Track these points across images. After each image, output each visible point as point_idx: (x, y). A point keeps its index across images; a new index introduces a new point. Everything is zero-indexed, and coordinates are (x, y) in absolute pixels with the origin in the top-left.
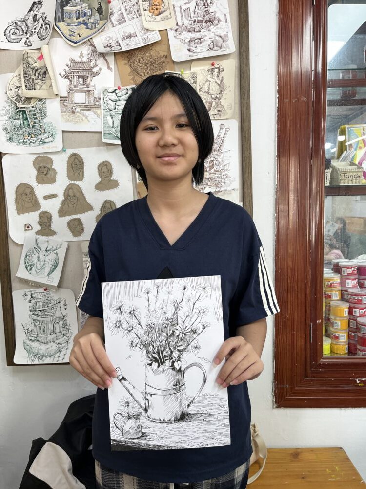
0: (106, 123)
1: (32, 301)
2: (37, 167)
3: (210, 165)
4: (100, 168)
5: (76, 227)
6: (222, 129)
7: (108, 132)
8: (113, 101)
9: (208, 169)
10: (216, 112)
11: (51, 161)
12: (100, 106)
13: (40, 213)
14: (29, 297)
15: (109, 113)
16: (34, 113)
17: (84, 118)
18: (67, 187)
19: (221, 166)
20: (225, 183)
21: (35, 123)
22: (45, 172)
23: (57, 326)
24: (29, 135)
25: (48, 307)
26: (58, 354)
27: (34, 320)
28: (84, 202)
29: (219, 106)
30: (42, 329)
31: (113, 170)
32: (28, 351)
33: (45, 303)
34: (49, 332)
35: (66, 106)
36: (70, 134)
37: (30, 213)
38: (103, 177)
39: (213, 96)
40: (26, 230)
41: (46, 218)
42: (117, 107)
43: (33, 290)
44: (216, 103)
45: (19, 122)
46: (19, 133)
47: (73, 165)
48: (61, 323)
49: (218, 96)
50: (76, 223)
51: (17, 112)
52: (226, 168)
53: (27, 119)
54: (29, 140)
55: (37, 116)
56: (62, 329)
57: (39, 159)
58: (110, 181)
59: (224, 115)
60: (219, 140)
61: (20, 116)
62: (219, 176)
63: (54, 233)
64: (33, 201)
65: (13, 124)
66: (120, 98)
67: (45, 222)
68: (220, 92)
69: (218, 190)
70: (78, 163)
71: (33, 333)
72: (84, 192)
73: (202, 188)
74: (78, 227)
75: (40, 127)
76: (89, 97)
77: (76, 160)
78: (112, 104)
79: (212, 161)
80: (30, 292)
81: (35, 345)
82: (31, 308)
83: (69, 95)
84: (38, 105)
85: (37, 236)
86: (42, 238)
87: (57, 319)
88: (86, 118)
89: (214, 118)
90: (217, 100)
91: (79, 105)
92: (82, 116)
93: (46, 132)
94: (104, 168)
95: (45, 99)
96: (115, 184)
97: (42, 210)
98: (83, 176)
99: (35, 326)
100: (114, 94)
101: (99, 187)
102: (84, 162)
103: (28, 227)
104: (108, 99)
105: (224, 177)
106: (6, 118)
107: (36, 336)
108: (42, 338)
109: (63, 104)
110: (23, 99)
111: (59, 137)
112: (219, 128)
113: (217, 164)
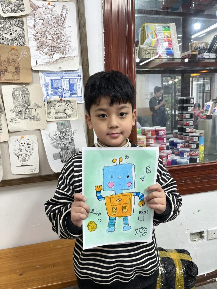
3: (57, 36)
6: (64, 9)
9: (55, 40)
19: (65, 38)
20: (68, 51)
52: (68, 39)
60: (62, 18)
62: (64, 45)
69: (63, 56)
73: (52, 54)
79: (58, 33)
89: (58, 1)
105: (68, 46)
112: (62, 9)
113: (62, 36)
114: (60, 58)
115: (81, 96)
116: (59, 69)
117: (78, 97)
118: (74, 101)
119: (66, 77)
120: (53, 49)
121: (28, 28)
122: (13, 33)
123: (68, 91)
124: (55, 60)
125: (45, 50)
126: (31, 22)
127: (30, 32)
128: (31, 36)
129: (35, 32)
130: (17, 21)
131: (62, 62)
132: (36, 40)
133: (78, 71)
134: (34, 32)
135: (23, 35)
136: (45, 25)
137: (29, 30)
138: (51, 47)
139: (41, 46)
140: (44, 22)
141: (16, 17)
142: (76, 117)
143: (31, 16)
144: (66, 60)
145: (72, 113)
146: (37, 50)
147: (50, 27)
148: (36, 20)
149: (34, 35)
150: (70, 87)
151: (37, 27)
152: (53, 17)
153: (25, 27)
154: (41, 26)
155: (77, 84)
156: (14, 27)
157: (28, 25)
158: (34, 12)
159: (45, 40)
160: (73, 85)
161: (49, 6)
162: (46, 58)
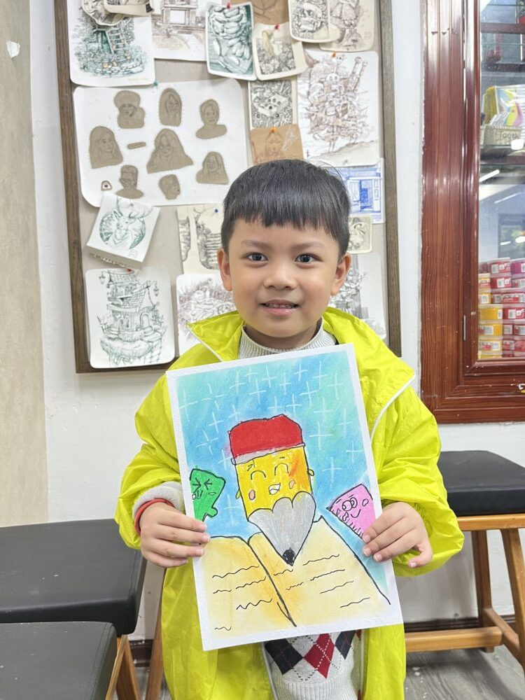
0: (212, 50)
1: (111, 286)
2: (120, 105)
3: (343, 109)
4: (203, 110)
5: (170, 187)
6: (358, 63)
7: (214, 61)
8: (220, 22)
9: (340, 115)
10: (350, 42)
11: (138, 97)
12: (204, 28)
13: (123, 168)
14: (107, 280)
15: (215, 38)
16: (117, 34)
17: (182, 43)
18: (160, 133)
19: (357, 112)
20: (361, 133)
21: (117, 47)
22: (130, 113)
23: (145, 319)
24: (110, 62)
25: (132, 293)
26: (150, 354)
27: (113, 311)
28: (182, 155)
29: (355, 34)
30: (125, 323)
31: (221, 111)
32: (107, 352)
33: (129, 289)
34: (134, 327)
35: (159, 26)
36: (164, 63)
37: (110, 167)
38: (207, 121)
39: (346, 22)
40: (103, 190)
41: (131, 174)
42: (225, 30)
43: (112, 270)
44: (350, 31)
45: (96, 46)
46: (96, 60)
47: (168, 105)
48: (151, 314)
49: (353, 22)
50: (171, 182)
51: (94, 33)
52: (363, 113)
53: (107, 42)
54: (110, 69)
55: (121, 38)
56: (152, 323)
57: (123, 94)
58: (215, 125)
59: (361, 47)
60: (355, 78)
61: (97, 38)
62: (355, 123)
63: (139, 195)
64: (114, 150)
65: (89, 48)
66: (230, 19)
67: (129, 180)
68: (355, 17)
69: (352, 141)
70: (174, 102)
71: (113, 329)
72: (182, 140)
73: (333, 139)
74: (173, 187)
75: (125, 52)
76: (189, 17)
77: (171, 98)
78: (220, 25)
79: (345, 105)
80: (109, 273)
81: (116, 344)
82: (110, 296)
83: (163, 13)
84: (122, 24)
85: (119, 197)
86: (125, 201)
87: (145, 310)
88: (186, 43)
89: (348, 49)
90: (352, 27)
91: (177, 27)
92: (180, 40)
93: (133, 60)
94: (209, 109)
95: (133, 16)
96: (222, 130)
97: (125, 163)
98: (180, 119)
99: (116, 319)
100: (222, 14)
101: (202, 134)
102: (182, 100)
103: (106, 185)
104: (214, 19)
105: (361, 125)
106: (80, 40)
107: (117, 333)
108: (126, 335)
109: (156, 25)
110: (103, 15)
111: (150, 66)
112: (354, 63)
113: (352, 109)
114: (348, 145)
115: (379, 210)
116: (344, 164)
117: (373, 212)
118: (368, 220)
119: (355, 177)
120: (335, 130)
121: (299, 97)
122: (275, 106)
123: (358, 201)
124: (339, 148)
125: (323, 133)
126: (304, 87)
127: (302, 104)
128: (302, 110)
129: (310, 104)
130: (282, 87)
131: (350, 152)
132: (310, 116)
133: (376, 167)
134: (307, 103)
135: (289, 108)
136: (325, 92)
137: (300, 99)
138: (333, 126)
139: (317, 126)
140: (324, 87)
141: (280, 80)
142: (369, 248)
143: (305, 77)
144: (356, 149)
145: (362, 240)
146: (309, 133)
147: (333, 94)
148: (312, 83)
149: (306, 109)
150: (361, 195)
151: (312, 95)
152: (339, 77)
153: (293, 95)
154: (319, 93)
155: (374, 189)
156: (276, 96)
157: (299, 91)
158: (309, 70)
159: (324, 117)
160: (366, 190)
161: (334, 60)
162: (323, 147)
